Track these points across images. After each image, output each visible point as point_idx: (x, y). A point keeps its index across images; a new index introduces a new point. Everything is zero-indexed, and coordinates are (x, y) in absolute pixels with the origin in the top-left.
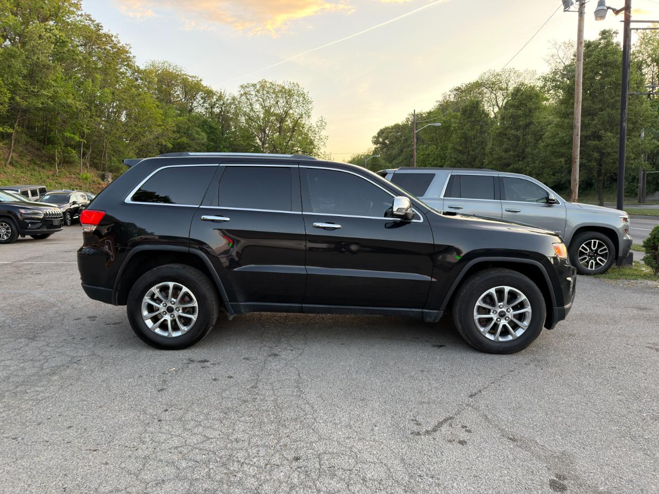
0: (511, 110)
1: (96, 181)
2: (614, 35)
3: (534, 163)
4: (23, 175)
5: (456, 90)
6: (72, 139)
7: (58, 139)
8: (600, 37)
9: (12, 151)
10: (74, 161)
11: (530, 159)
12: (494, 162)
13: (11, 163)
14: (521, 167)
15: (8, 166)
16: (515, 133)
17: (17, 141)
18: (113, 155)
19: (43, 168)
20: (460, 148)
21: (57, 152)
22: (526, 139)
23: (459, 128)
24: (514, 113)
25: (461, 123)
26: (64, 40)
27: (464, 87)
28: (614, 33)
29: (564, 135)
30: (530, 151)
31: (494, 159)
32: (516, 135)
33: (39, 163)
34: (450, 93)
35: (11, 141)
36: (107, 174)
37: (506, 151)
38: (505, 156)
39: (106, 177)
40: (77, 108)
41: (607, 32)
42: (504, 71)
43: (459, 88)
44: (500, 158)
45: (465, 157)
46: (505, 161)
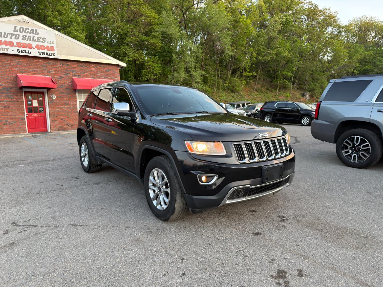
1: (298, 97)
4: (260, 96)
6: (287, 75)
7: (280, 76)
9: (256, 84)
10: (288, 87)
13: (256, 90)
15: (254, 91)
17: (259, 79)
18: (312, 82)
19: (272, 91)
21: (279, 83)
26: (289, 20)
33: (270, 89)
35: (256, 79)
36: (305, 93)
39: (305, 95)
40: (289, 58)
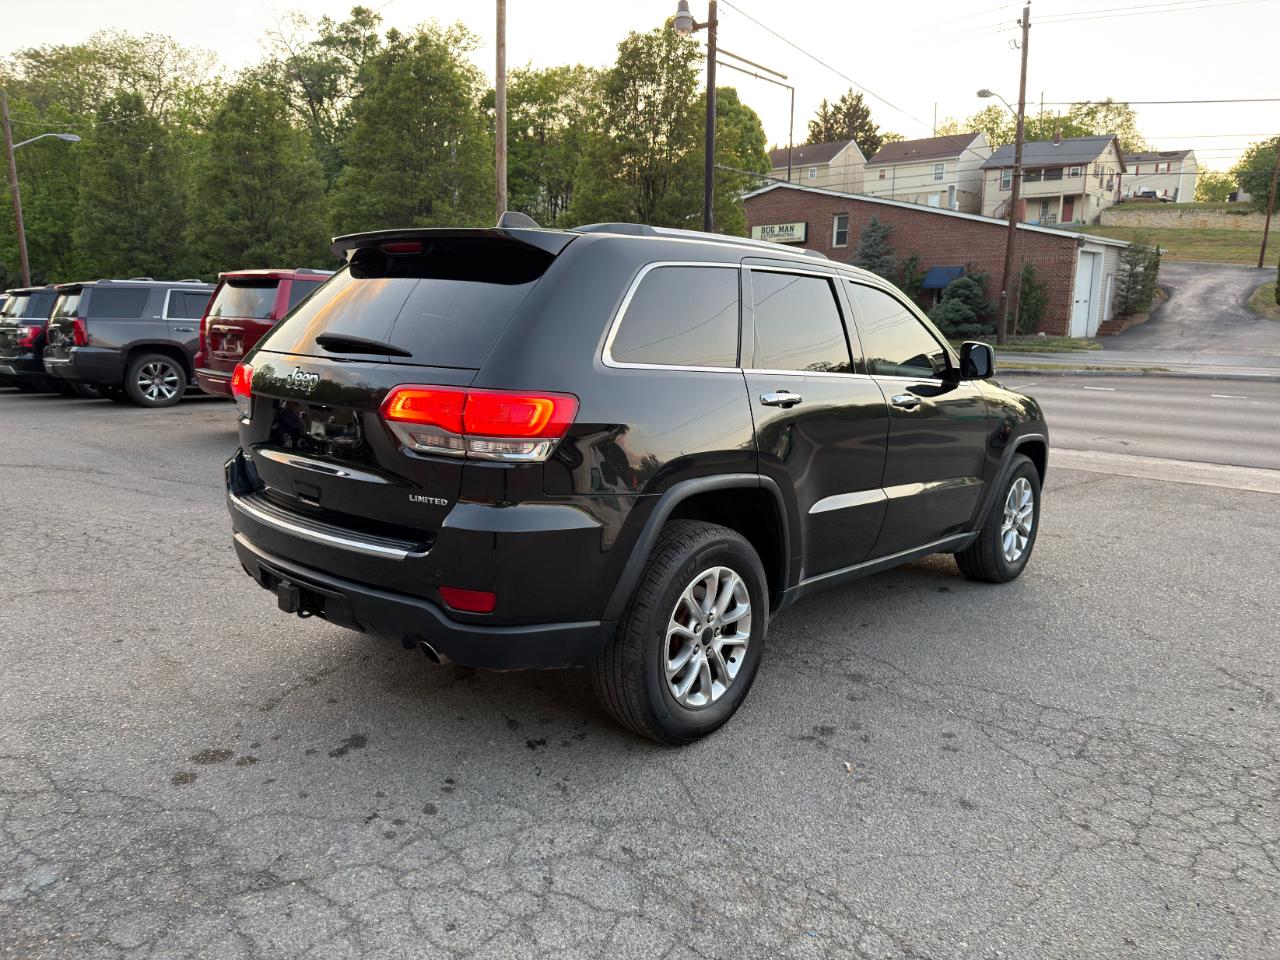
0: (237, 133)
2: (376, 21)
3: (296, 247)
5: (30, 56)
8: (354, 19)
11: (285, 239)
12: (208, 238)
14: (270, 252)
16: (249, 182)
20: (110, 199)
22: (274, 197)
23: (101, 152)
24: (242, 140)
25: (104, 142)
27: (49, 53)
28: (375, 17)
29: (374, 200)
30: (285, 222)
31: (209, 233)
32: (251, 186)
34: (13, 59)
37: (233, 218)
38: (234, 227)
41: (364, 12)
42: (149, 38)
43: (37, 53)
44: (222, 233)
45: (125, 222)
46: (235, 238)
